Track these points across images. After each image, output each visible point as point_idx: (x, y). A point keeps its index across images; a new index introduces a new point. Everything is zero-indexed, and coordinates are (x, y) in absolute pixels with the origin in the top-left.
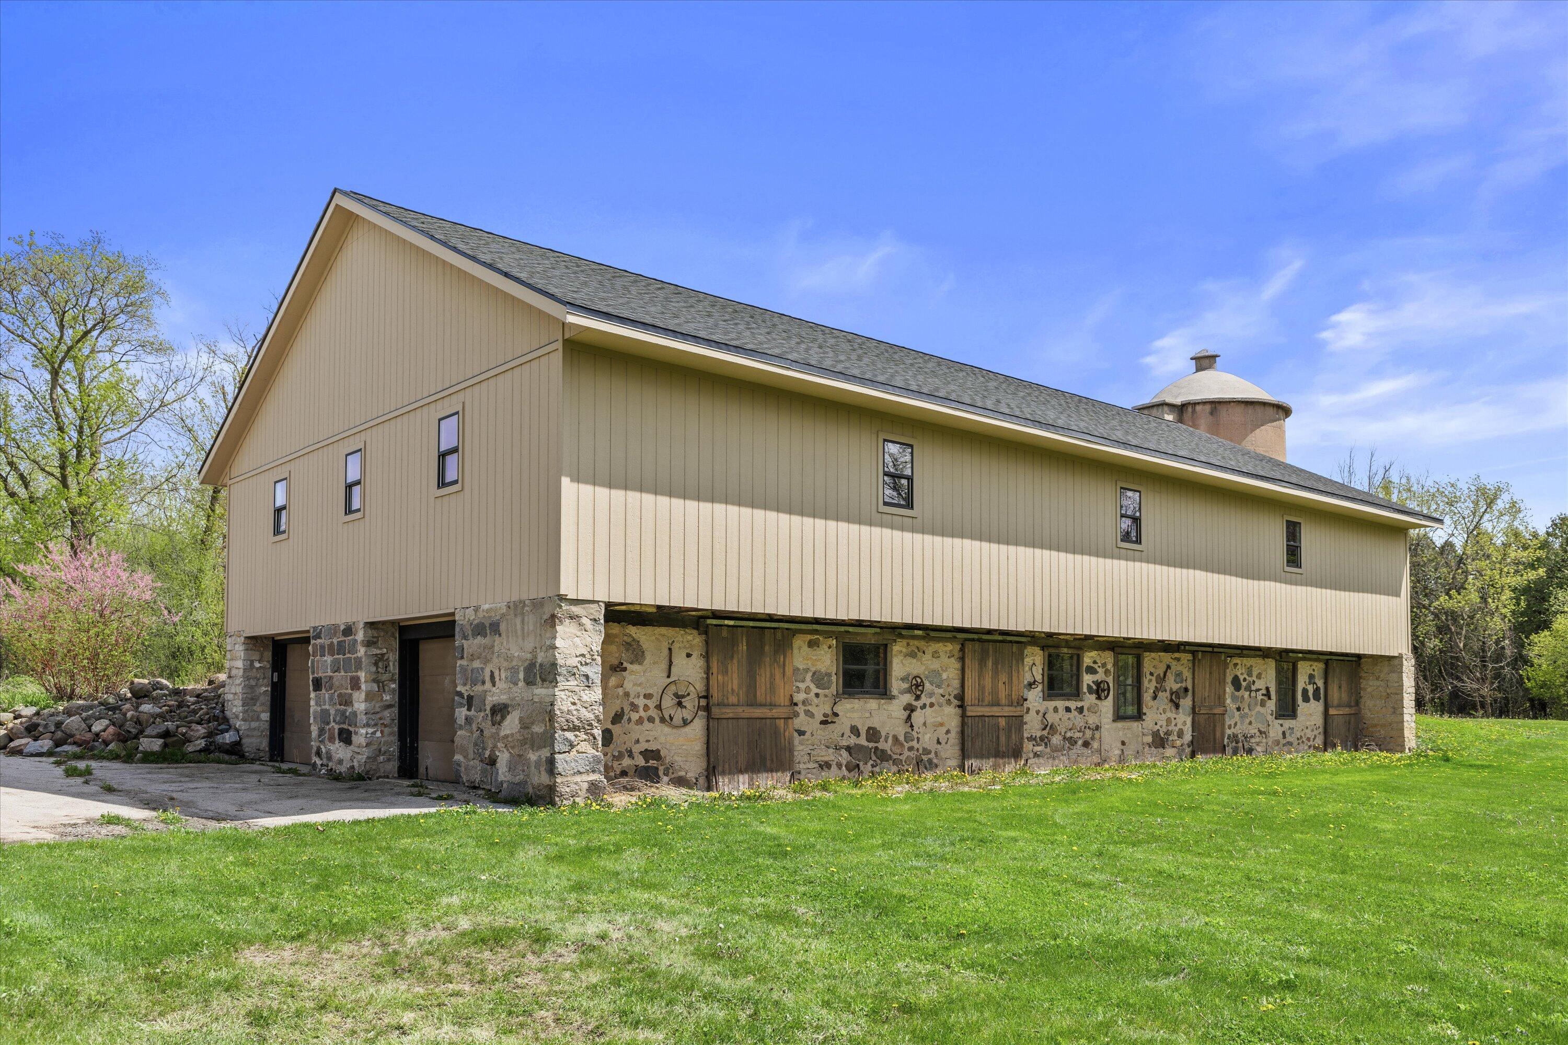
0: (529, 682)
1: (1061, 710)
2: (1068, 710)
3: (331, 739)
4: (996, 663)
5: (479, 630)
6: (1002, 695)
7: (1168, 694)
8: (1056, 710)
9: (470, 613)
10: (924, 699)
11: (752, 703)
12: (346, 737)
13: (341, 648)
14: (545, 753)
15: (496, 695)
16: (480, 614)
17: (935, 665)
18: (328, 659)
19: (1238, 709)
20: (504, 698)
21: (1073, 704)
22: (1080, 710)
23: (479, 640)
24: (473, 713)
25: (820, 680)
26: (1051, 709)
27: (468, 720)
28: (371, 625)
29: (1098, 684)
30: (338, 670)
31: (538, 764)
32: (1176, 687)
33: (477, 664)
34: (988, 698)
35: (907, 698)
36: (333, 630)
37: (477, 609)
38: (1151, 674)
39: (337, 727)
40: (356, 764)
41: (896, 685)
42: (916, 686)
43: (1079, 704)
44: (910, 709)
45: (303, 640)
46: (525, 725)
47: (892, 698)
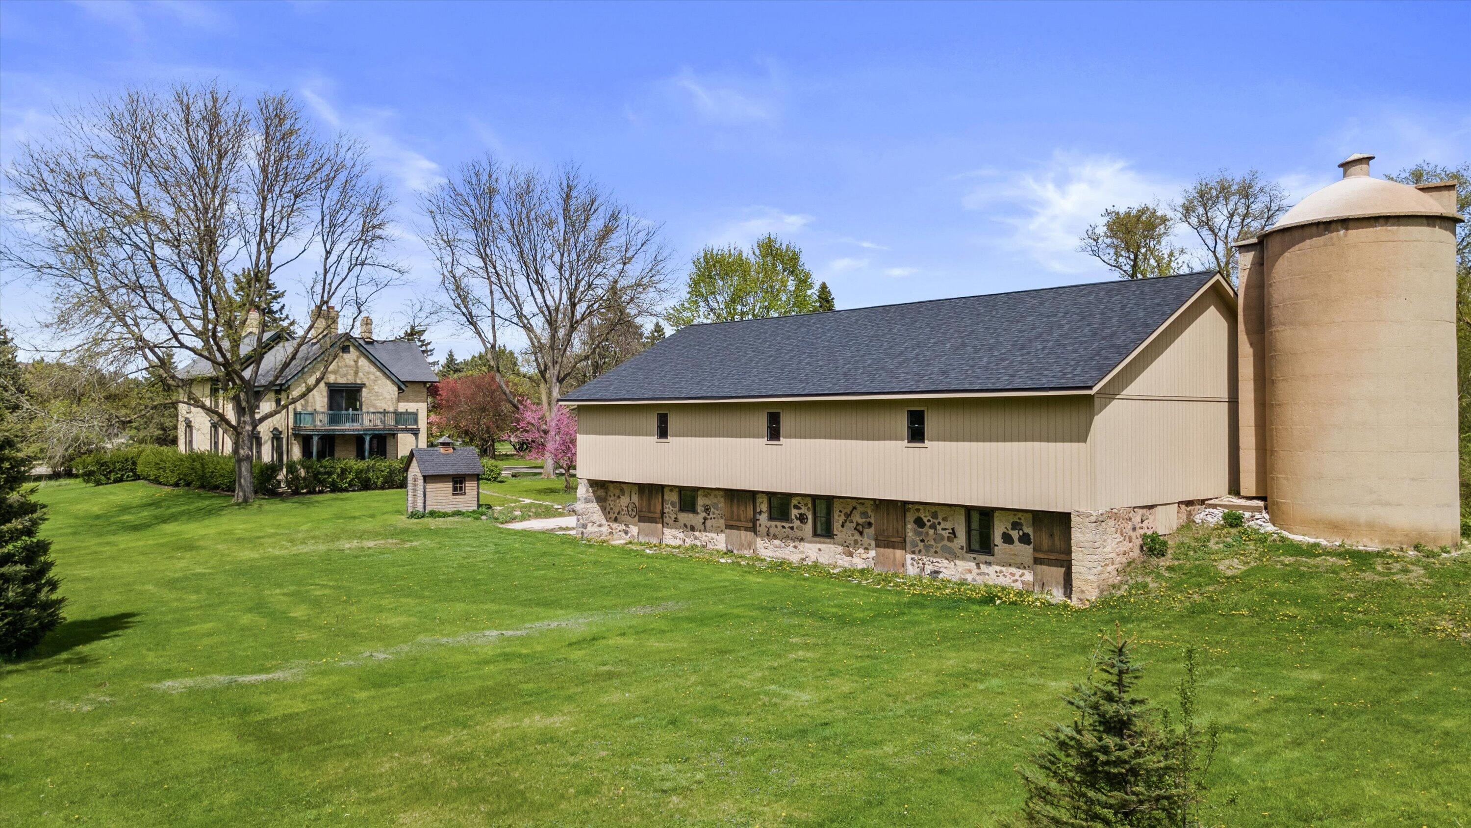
1: (780, 528)
2: (783, 527)
4: (738, 501)
6: (742, 516)
7: (855, 525)
8: (776, 526)
10: (712, 516)
11: (650, 512)
17: (715, 501)
19: (922, 541)
21: (787, 525)
22: (792, 528)
25: (673, 504)
26: (773, 526)
29: (801, 515)
32: (861, 521)
34: (735, 518)
35: (704, 514)
38: (840, 511)
41: (700, 509)
42: (707, 510)
43: (791, 525)
44: (705, 519)
47: (698, 513)
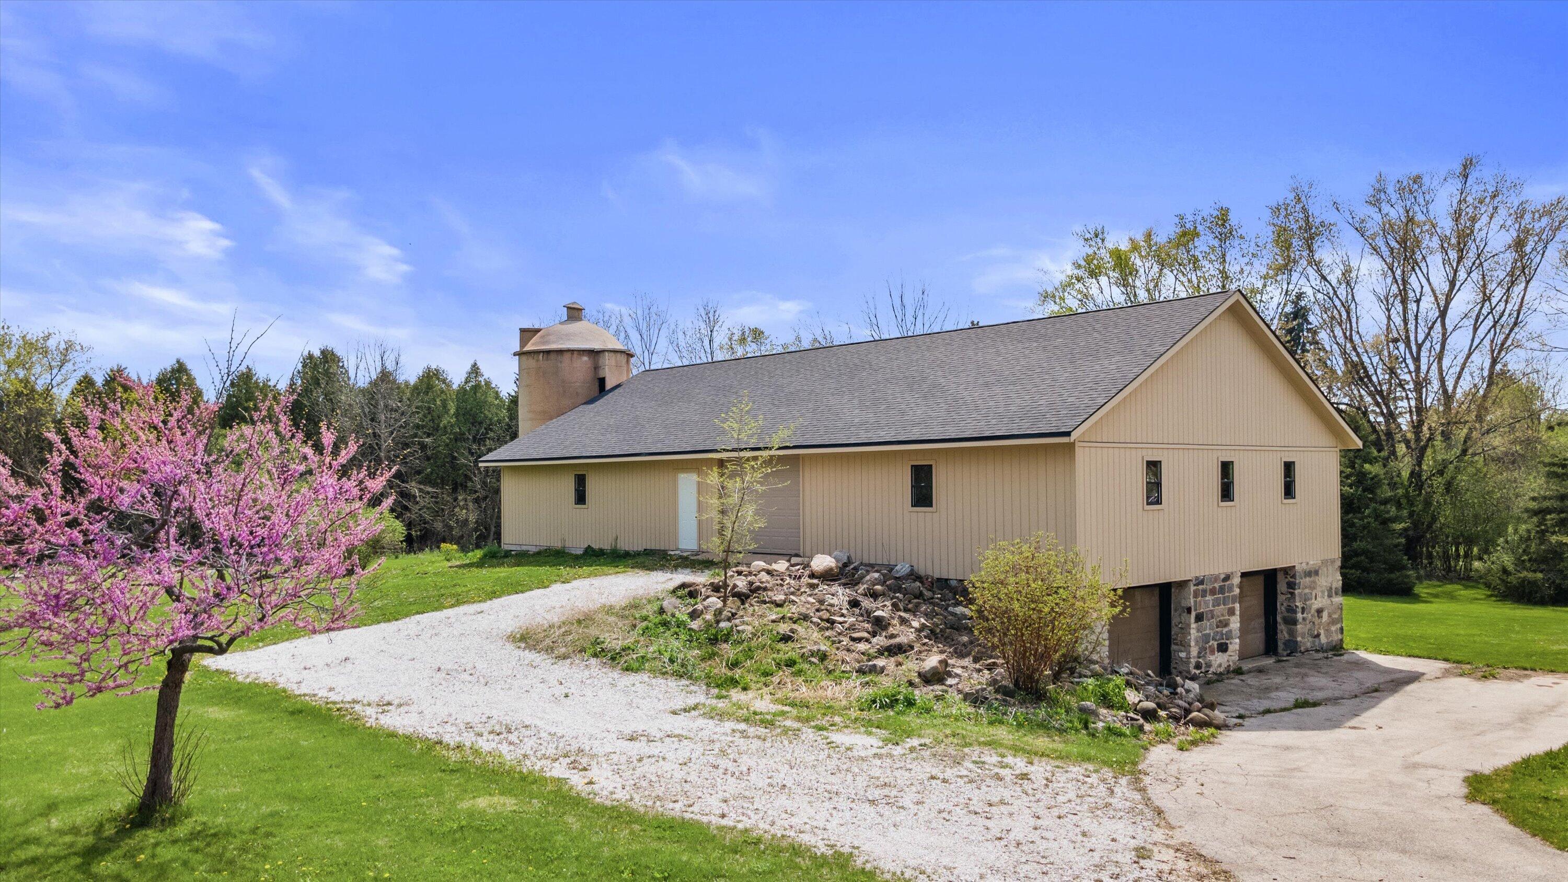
0: (1330, 596)
3: (1212, 653)
5: (1309, 574)
9: (1304, 565)
12: (1223, 648)
13: (1222, 590)
14: (1339, 626)
15: (1316, 604)
16: (1309, 566)
18: (1209, 598)
20: (1320, 605)
23: (1308, 579)
24: (1305, 615)
27: (1304, 619)
28: (1244, 575)
30: (1219, 605)
31: (1336, 631)
33: (1307, 591)
36: (1216, 578)
37: (1308, 564)
39: (1215, 643)
40: (1231, 663)
45: (1183, 584)
46: (1330, 616)
